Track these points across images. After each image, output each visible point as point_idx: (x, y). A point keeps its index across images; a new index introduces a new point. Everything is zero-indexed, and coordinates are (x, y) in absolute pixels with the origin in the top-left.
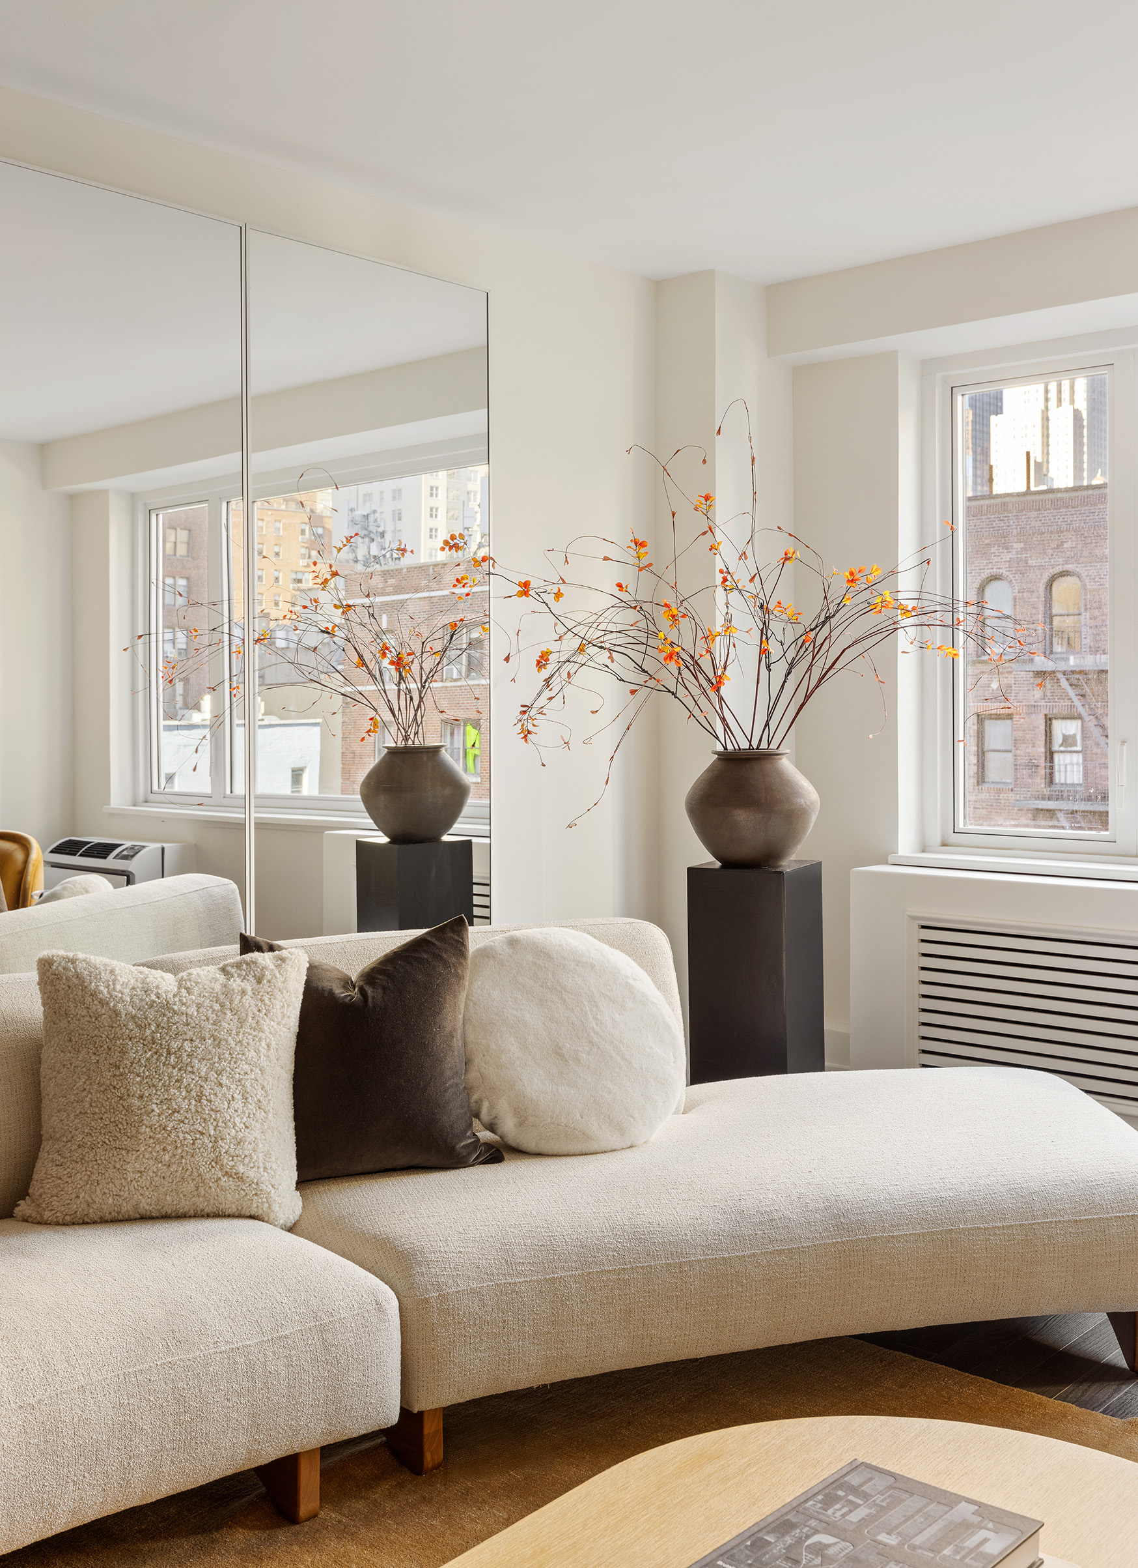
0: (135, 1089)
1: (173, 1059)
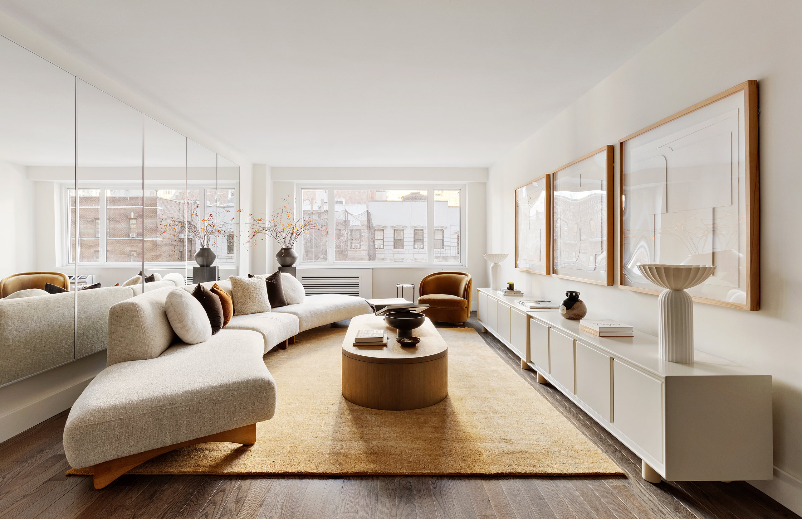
1: (257, 290)
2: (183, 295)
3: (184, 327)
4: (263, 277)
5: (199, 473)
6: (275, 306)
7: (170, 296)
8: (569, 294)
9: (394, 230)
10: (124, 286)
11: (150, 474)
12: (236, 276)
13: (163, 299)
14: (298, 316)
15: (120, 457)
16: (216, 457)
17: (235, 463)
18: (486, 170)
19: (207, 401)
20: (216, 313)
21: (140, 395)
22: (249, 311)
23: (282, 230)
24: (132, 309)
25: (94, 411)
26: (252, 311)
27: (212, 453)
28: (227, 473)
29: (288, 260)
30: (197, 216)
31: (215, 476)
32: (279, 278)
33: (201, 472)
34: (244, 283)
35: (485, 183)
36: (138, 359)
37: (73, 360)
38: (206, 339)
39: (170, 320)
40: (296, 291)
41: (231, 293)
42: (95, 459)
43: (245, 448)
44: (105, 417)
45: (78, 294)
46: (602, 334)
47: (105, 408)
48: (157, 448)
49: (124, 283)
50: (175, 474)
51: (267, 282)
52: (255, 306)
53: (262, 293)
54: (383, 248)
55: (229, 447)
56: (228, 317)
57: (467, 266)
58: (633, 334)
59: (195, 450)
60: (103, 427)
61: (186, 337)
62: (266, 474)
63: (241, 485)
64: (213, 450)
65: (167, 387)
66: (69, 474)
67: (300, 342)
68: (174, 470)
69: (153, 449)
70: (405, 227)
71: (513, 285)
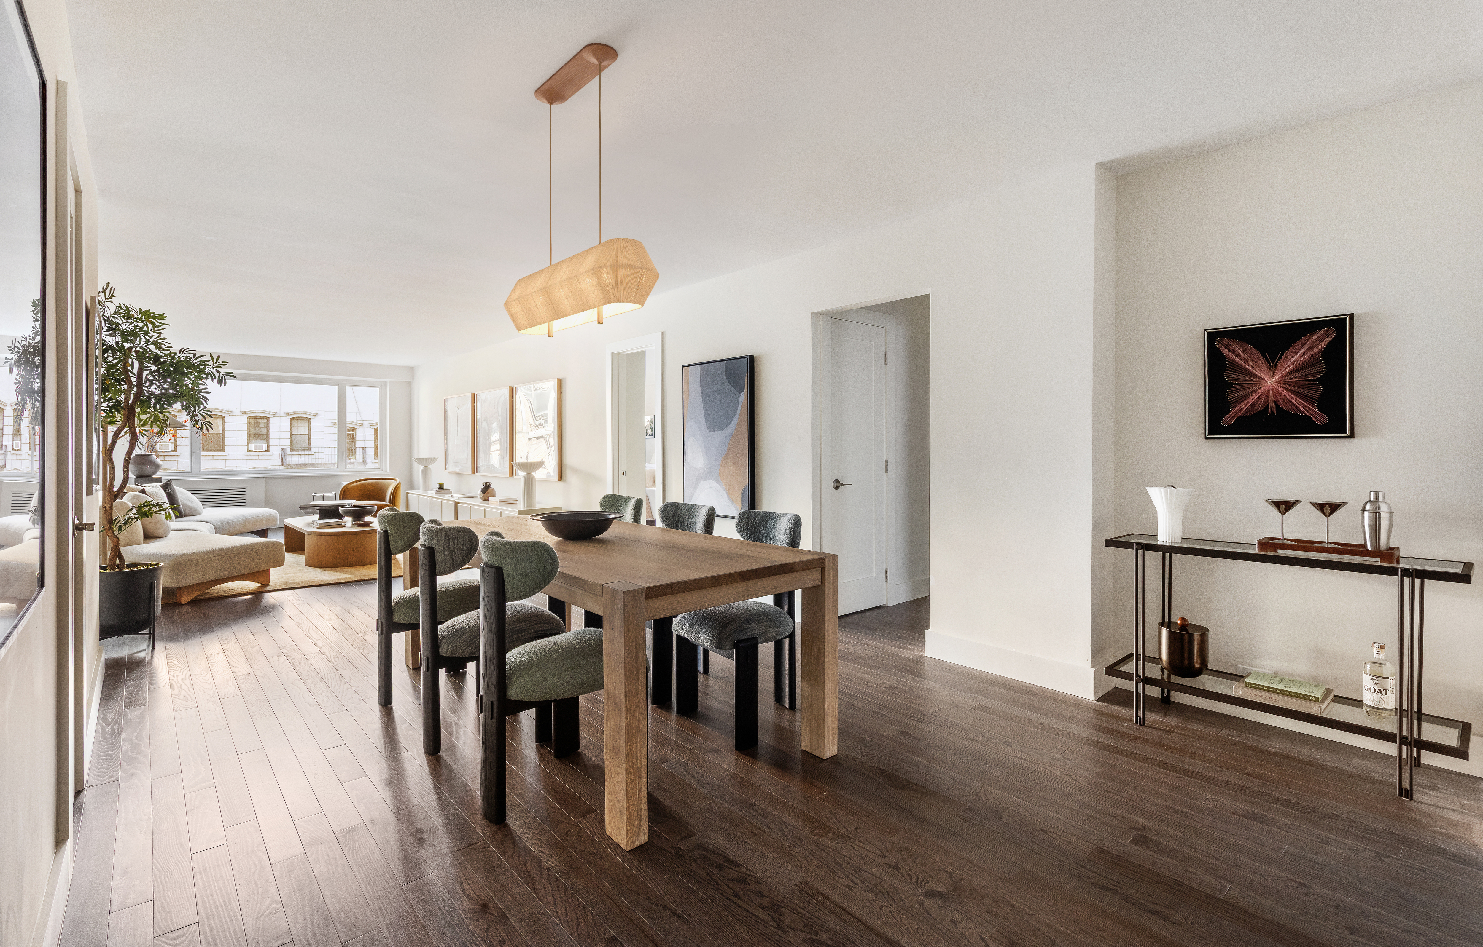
8: (484, 484)
15: (203, 582)
18: (412, 369)
35: (410, 383)
46: (500, 503)
48: (221, 578)
54: (176, 450)
57: (388, 471)
58: (518, 502)
70: (229, 411)
71: (443, 484)
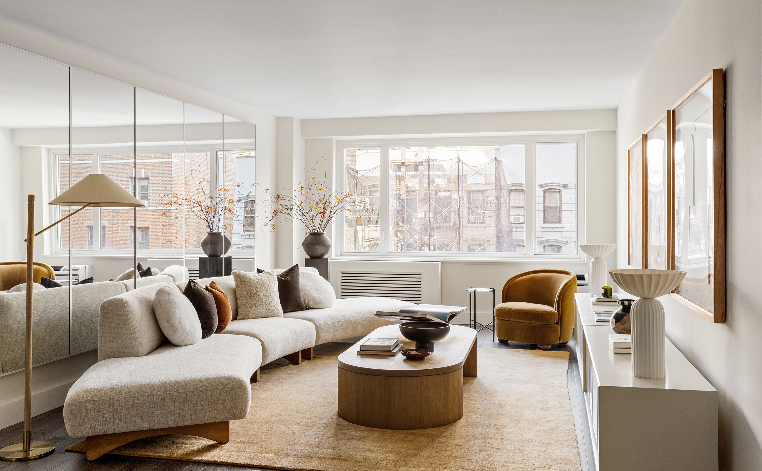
0: (261, 294)
1: (265, 289)
2: (171, 292)
3: (171, 326)
4: (275, 272)
5: (172, 458)
6: (289, 311)
7: (158, 293)
9: (545, 191)
10: (116, 281)
11: (132, 455)
12: (240, 271)
13: (152, 296)
14: (315, 324)
15: (107, 433)
16: (190, 449)
17: (205, 454)
18: (616, 112)
19: (180, 392)
20: (208, 314)
21: (123, 382)
22: (254, 315)
23: (309, 209)
24: (120, 305)
25: (87, 391)
26: (257, 314)
27: (186, 446)
28: (196, 460)
29: (319, 250)
30: (203, 191)
31: (186, 461)
32: (296, 275)
33: (175, 457)
34: (249, 280)
35: (615, 132)
36: (125, 356)
37: (68, 356)
38: (195, 341)
39: (158, 318)
40: (321, 291)
41: (234, 292)
42: (88, 431)
43: (219, 445)
44: (95, 396)
45: (73, 289)
46: (616, 350)
47: (95, 389)
48: (137, 430)
49: (117, 279)
50: (152, 457)
51: (279, 281)
52: (262, 309)
53: (271, 293)
55: (203, 442)
56: (224, 321)
57: (586, 260)
59: (173, 443)
60: (93, 405)
61: (173, 338)
62: (230, 464)
63: (206, 469)
64: (188, 444)
65: (147, 377)
66: (67, 450)
67: (319, 358)
68: (151, 454)
69: (134, 431)
70: (564, 185)
